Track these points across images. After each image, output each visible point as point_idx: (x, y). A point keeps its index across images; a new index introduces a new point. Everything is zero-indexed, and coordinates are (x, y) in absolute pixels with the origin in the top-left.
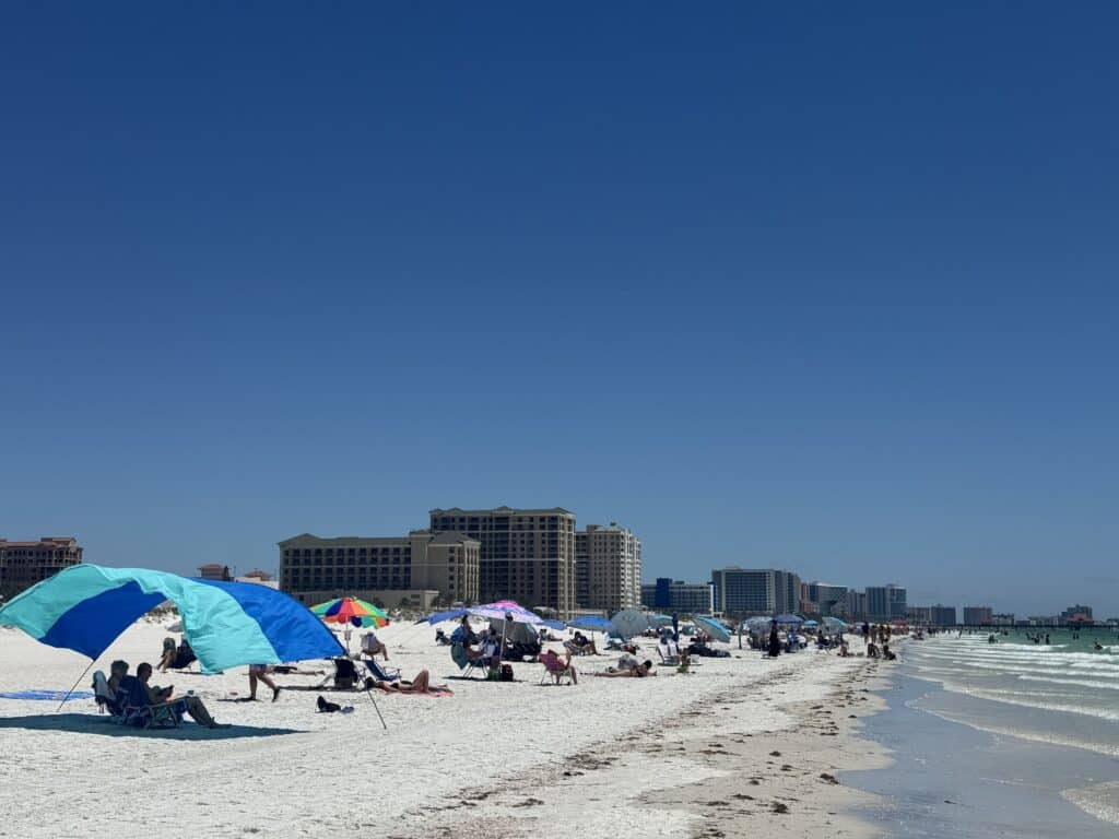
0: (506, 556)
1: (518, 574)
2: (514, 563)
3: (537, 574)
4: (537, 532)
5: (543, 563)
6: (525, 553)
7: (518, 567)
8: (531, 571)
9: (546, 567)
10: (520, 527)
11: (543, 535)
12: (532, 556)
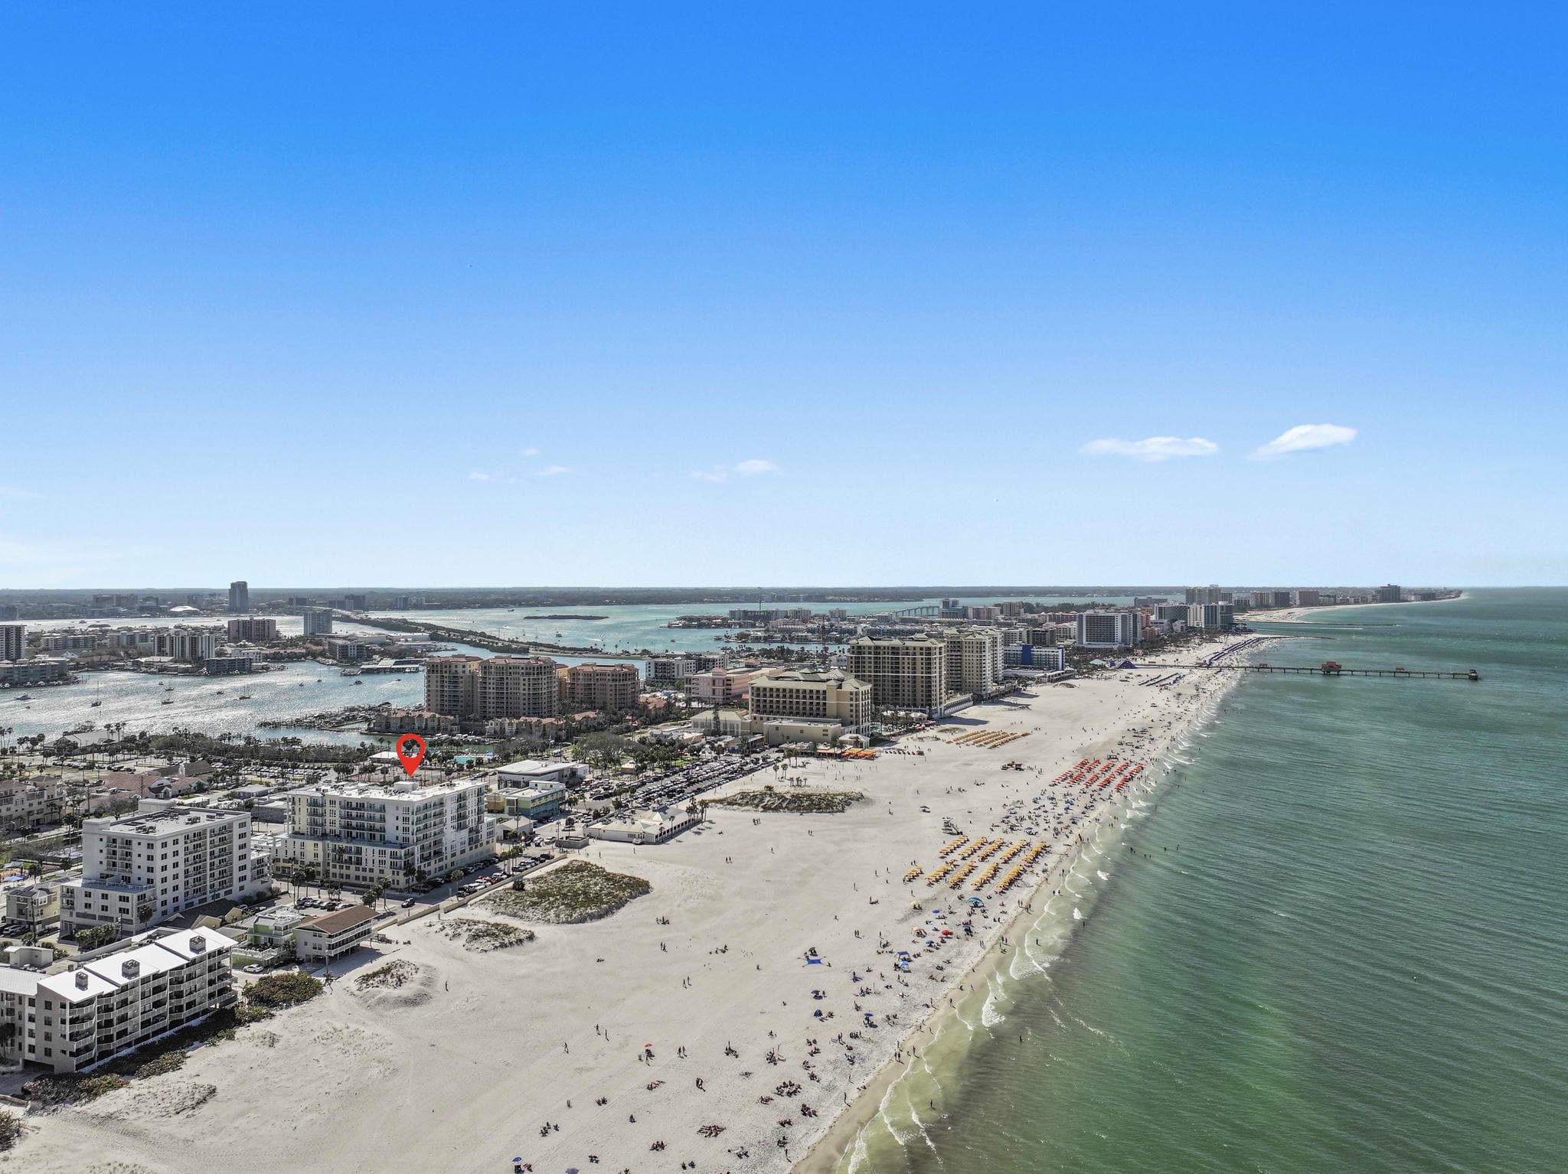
0: (898, 672)
1: (906, 684)
2: (903, 677)
3: (919, 684)
4: (918, 657)
5: (922, 677)
6: (910, 670)
7: (906, 680)
8: (915, 682)
9: (924, 679)
10: (907, 654)
11: (922, 659)
12: (915, 673)
